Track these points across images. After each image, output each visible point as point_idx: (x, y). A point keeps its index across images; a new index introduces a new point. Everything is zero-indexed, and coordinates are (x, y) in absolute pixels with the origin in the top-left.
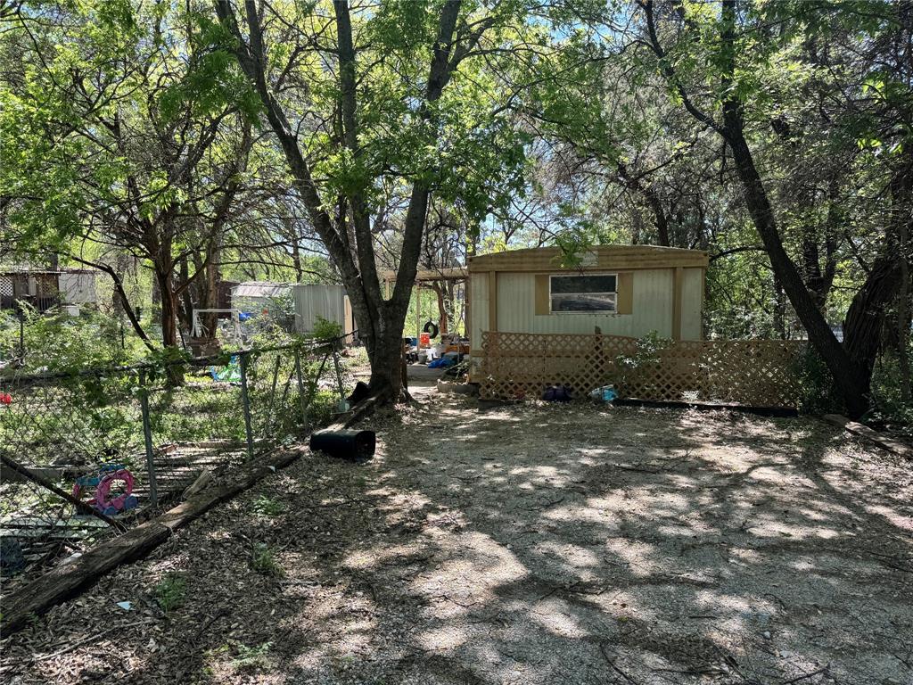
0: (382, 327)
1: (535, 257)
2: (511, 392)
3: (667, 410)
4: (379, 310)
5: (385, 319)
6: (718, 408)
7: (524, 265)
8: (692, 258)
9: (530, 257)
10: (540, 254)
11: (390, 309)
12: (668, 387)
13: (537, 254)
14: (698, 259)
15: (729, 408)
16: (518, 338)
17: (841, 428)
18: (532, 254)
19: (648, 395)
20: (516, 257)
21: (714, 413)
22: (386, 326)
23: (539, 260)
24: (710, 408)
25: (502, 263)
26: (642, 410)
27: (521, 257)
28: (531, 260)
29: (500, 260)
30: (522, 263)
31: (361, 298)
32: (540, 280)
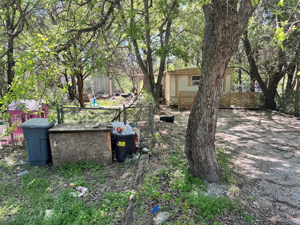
0: (155, 90)
1: (189, 71)
2: (186, 107)
3: (229, 110)
4: (155, 86)
5: (156, 88)
6: (241, 109)
7: (186, 73)
8: (229, 71)
9: (187, 71)
10: (190, 70)
11: (157, 86)
12: (228, 104)
13: (189, 70)
14: (230, 71)
15: (243, 109)
16: (185, 93)
17: (271, 112)
18: (188, 70)
19: (223, 107)
20: (184, 71)
21: (240, 110)
22: (156, 90)
23: (190, 71)
24: (239, 109)
25: (180, 72)
26: (222, 110)
27: (185, 71)
28: (188, 71)
29: (179, 72)
30: (185, 72)
31: (150, 83)
32: (189, 77)
